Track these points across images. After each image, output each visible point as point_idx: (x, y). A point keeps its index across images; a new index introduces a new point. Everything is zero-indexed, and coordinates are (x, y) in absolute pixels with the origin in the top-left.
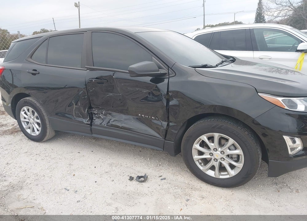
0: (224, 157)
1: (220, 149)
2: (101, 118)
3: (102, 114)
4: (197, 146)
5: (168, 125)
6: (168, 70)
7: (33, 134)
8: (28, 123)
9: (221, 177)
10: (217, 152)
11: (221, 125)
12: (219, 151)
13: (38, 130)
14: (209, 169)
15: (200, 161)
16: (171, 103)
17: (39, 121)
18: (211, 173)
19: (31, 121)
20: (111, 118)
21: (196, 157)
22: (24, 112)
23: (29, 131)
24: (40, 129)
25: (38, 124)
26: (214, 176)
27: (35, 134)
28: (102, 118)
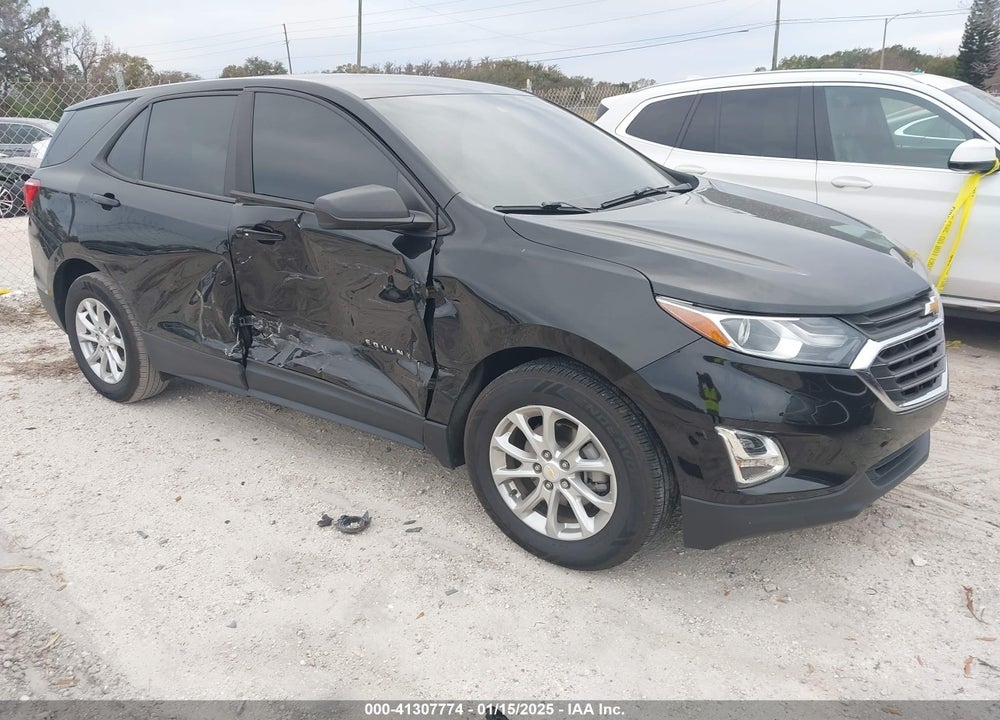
0: (569, 478)
1: (558, 454)
2: (272, 344)
3: (275, 331)
4: (501, 441)
5: (434, 375)
6: (437, 214)
7: (107, 379)
8: (95, 345)
9: (562, 536)
10: (551, 462)
11: (556, 383)
12: (555, 460)
13: (119, 370)
14: (534, 510)
15: (513, 486)
16: (438, 312)
17: (120, 342)
18: (537, 522)
19: (103, 340)
20: (297, 346)
21: (500, 472)
22: (85, 314)
23: (97, 368)
24: (123, 365)
25: (120, 350)
26: (545, 533)
27: (112, 377)
28: (275, 343)
